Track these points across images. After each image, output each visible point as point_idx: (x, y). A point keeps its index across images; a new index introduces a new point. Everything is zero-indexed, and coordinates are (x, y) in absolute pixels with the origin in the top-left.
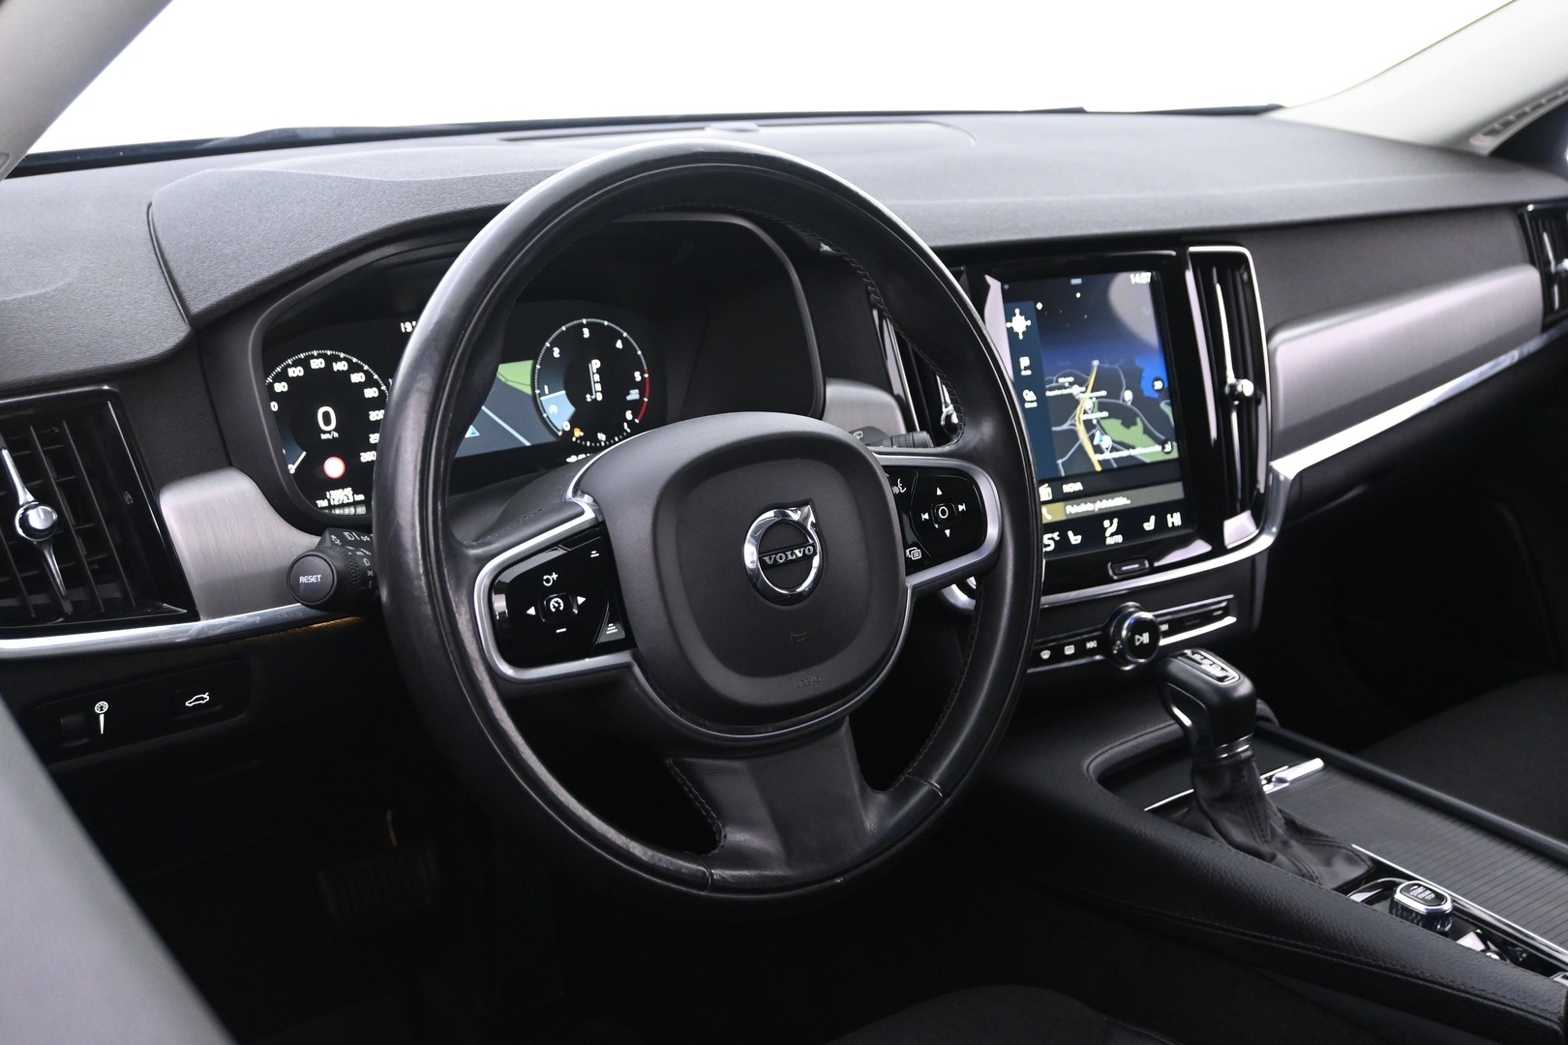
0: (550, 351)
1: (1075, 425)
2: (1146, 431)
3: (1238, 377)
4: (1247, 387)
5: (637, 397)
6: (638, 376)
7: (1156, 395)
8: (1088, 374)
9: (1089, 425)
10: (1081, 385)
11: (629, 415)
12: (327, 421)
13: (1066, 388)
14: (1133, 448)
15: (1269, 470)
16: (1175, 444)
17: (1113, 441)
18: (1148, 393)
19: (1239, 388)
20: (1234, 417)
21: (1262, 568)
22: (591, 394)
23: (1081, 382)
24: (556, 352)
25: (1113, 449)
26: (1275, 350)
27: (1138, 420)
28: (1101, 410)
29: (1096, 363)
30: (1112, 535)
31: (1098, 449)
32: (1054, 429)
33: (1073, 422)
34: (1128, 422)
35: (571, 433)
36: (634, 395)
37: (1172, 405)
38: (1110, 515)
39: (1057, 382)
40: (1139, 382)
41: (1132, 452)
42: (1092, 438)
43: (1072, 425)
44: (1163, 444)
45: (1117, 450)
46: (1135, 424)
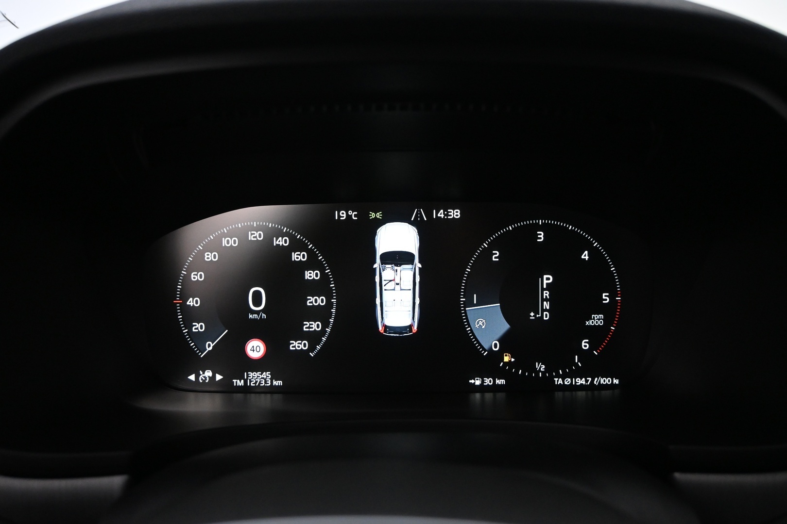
0: (488, 253)
5: (601, 323)
6: (606, 297)
11: (585, 345)
12: (257, 302)
22: (536, 313)
24: (496, 256)
35: (499, 355)
36: (597, 320)
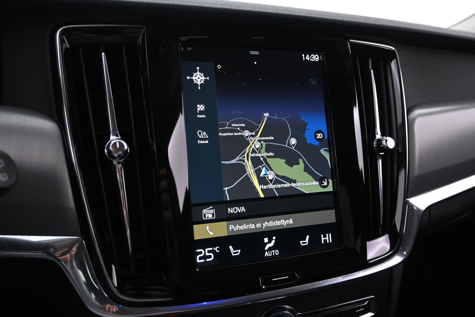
1: (244, 161)
2: (307, 169)
3: (382, 135)
4: (391, 143)
7: (317, 143)
8: (260, 122)
9: (256, 162)
10: (251, 131)
13: (238, 131)
14: (295, 182)
15: (406, 203)
16: (330, 181)
17: (277, 175)
18: (310, 140)
19: (384, 142)
20: (380, 162)
21: (397, 277)
23: (252, 128)
25: (276, 182)
26: (414, 120)
27: (301, 160)
28: (267, 151)
29: (267, 115)
30: (270, 249)
31: (263, 181)
32: (222, 162)
33: (241, 158)
34: (292, 162)
37: (330, 151)
38: (270, 233)
39: (230, 125)
40: (304, 133)
41: (293, 185)
42: (258, 172)
43: (240, 160)
44: (320, 180)
45: (281, 183)
46: (298, 163)
